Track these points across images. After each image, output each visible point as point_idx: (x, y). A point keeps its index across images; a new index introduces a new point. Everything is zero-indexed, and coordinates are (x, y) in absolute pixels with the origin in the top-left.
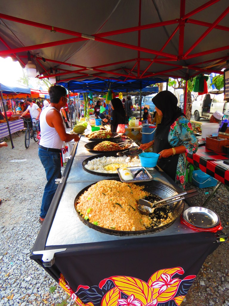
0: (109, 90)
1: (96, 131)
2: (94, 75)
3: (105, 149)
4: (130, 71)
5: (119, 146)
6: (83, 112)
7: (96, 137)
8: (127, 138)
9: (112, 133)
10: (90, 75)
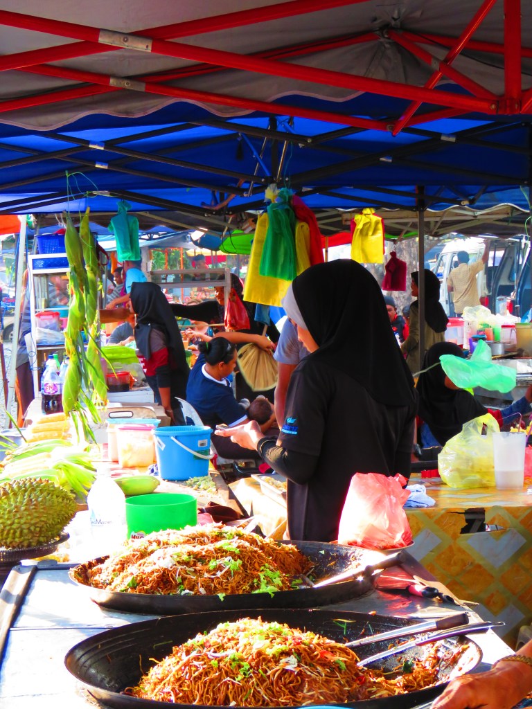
0: (270, 194)
1: (162, 535)
2: (156, 82)
3: (241, 690)
4: (441, 54)
5: (361, 664)
6: (51, 364)
7: (165, 579)
8: (429, 596)
9: (302, 552)
10: (125, 84)
